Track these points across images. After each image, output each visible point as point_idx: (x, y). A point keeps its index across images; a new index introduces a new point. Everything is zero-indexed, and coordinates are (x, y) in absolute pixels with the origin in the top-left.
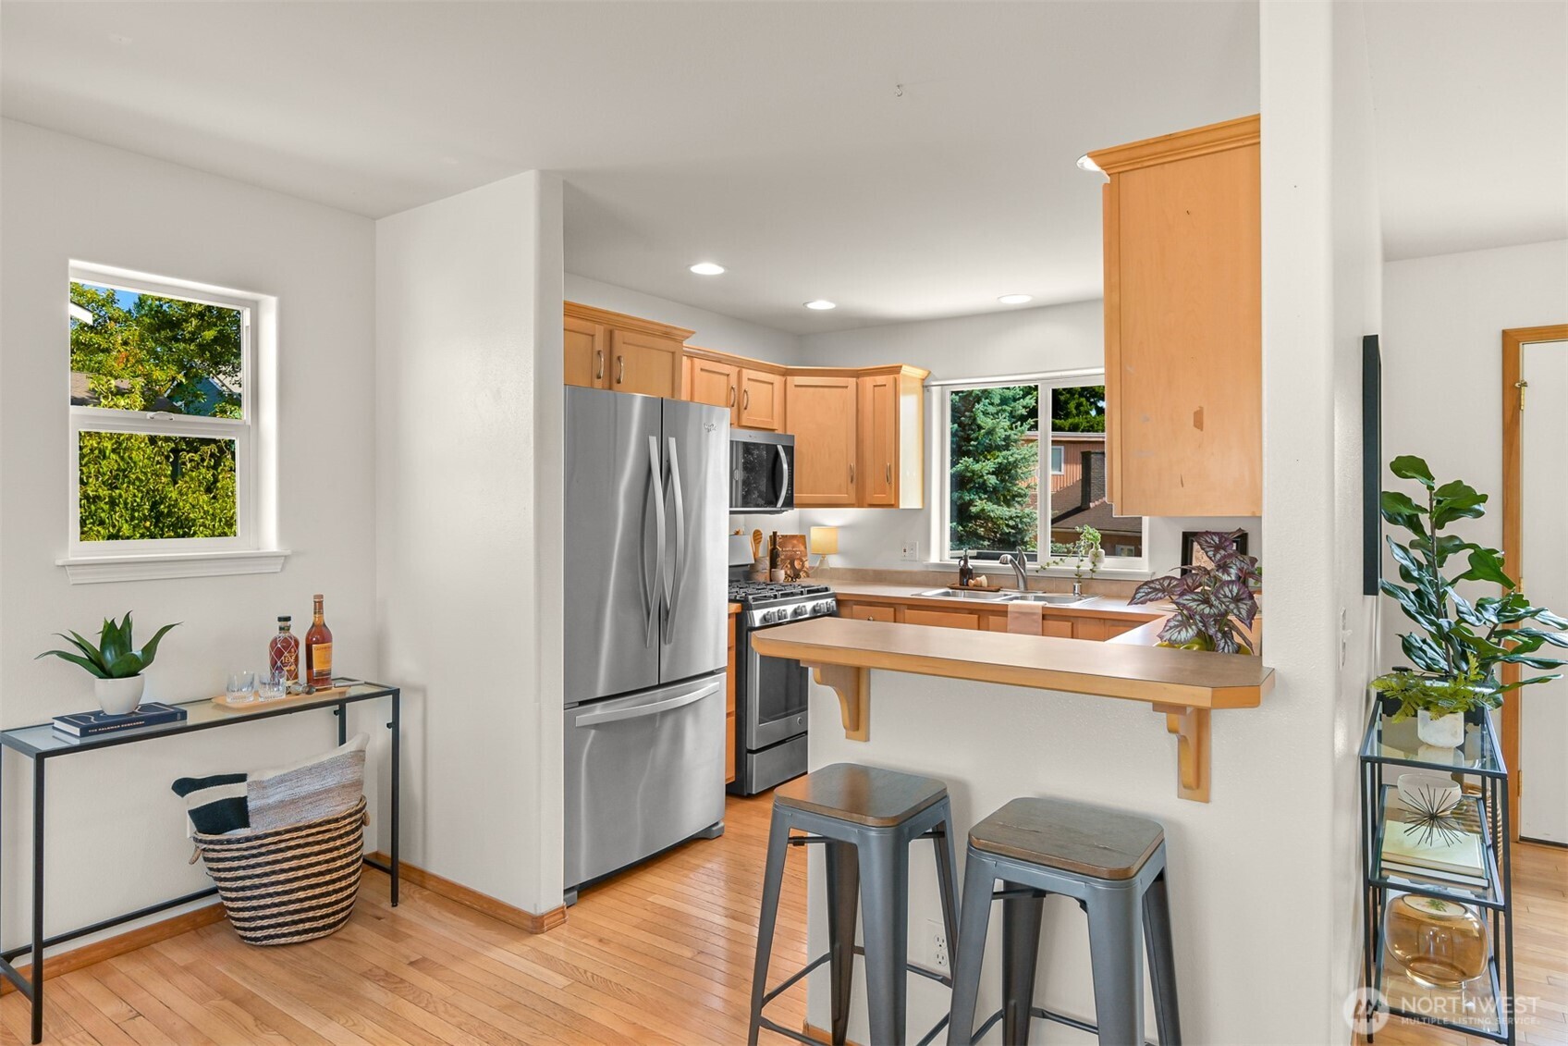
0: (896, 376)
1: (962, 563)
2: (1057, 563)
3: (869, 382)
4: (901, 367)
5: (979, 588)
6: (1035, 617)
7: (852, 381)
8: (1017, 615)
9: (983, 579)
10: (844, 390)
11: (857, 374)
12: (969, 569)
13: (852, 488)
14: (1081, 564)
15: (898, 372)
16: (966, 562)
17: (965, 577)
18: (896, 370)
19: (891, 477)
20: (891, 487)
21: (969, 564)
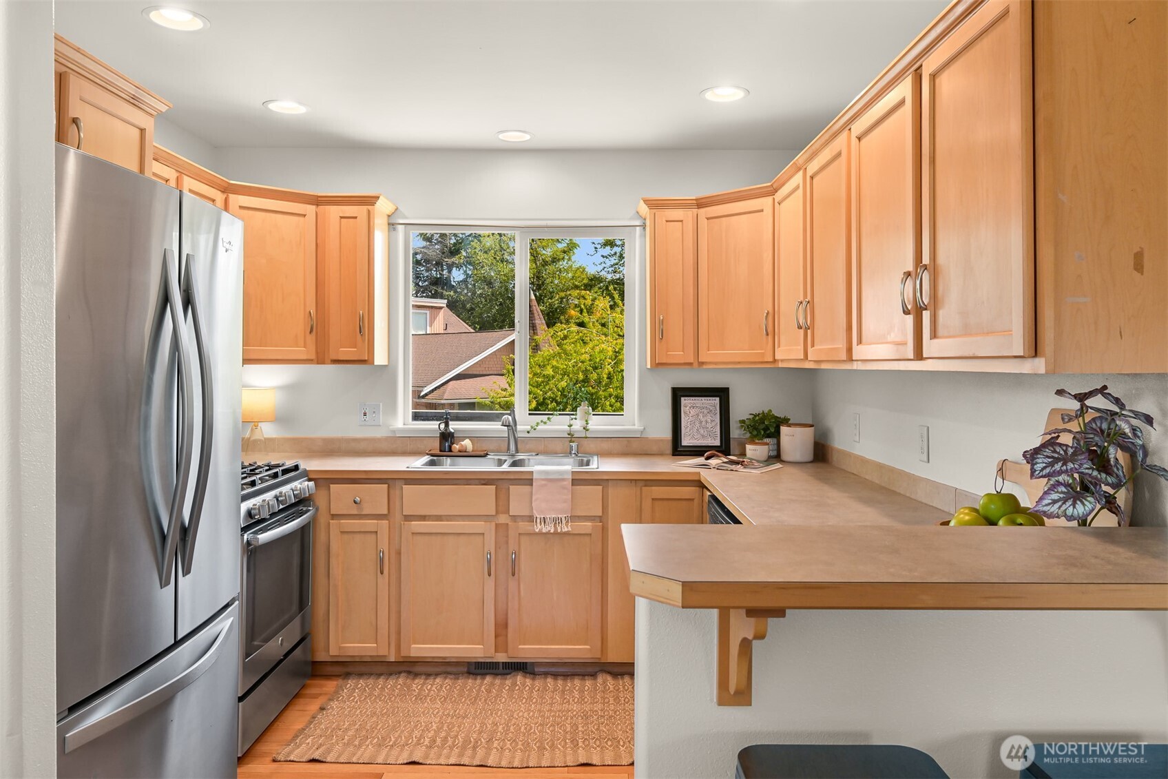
0: (370, 207)
1: (442, 426)
2: (545, 423)
3: (334, 211)
4: (378, 197)
5: (464, 454)
6: (565, 483)
7: (310, 209)
8: (543, 482)
9: (467, 443)
10: (301, 219)
11: (317, 201)
12: (451, 432)
13: (311, 339)
14: (572, 422)
15: (373, 204)
16: (447, 425)
17: (447, 441)
18: (370, 201)
19: (364, 328)
20: (364, 341)
21: (450, 427)
